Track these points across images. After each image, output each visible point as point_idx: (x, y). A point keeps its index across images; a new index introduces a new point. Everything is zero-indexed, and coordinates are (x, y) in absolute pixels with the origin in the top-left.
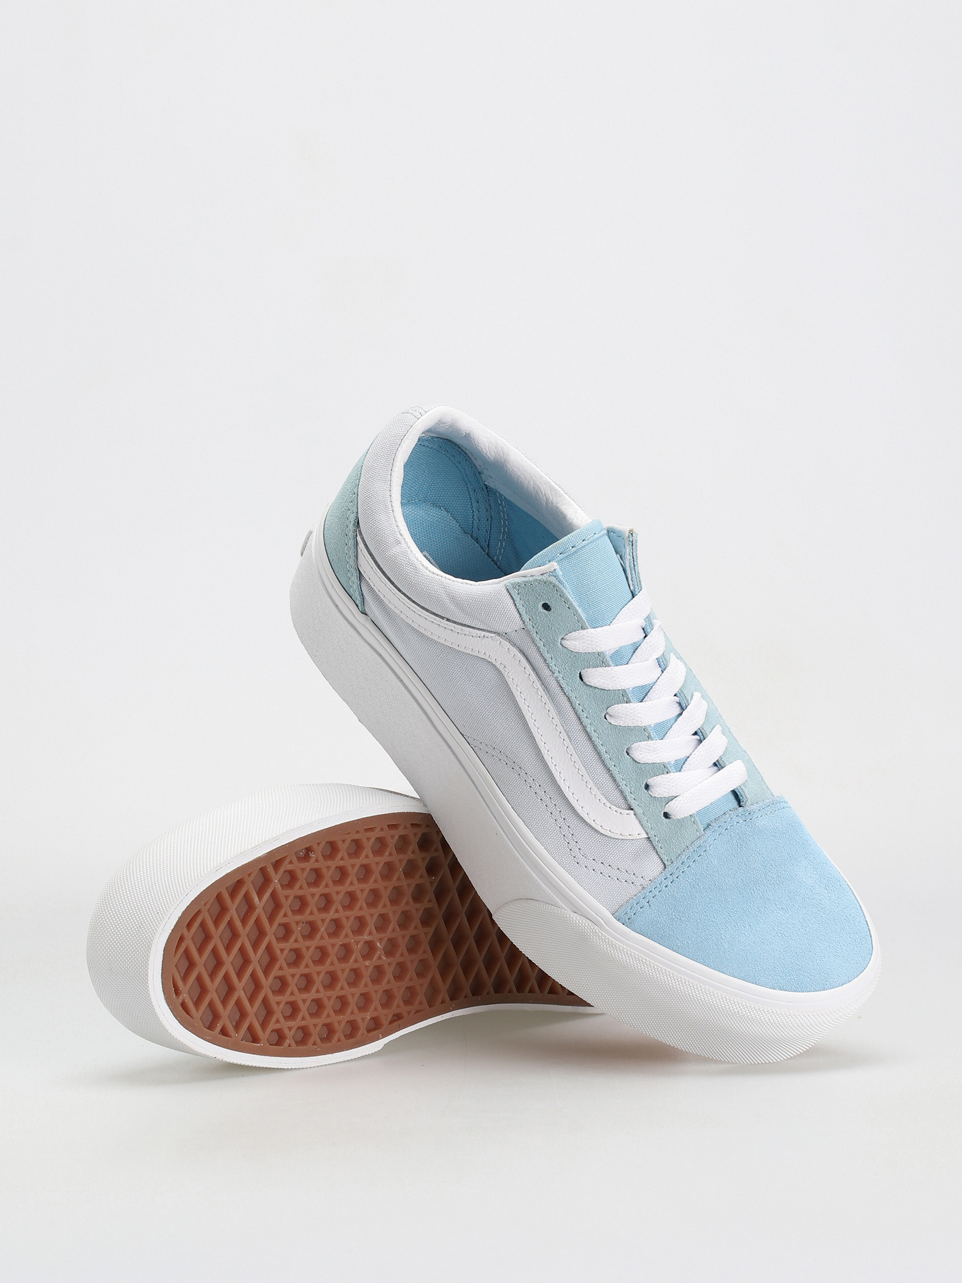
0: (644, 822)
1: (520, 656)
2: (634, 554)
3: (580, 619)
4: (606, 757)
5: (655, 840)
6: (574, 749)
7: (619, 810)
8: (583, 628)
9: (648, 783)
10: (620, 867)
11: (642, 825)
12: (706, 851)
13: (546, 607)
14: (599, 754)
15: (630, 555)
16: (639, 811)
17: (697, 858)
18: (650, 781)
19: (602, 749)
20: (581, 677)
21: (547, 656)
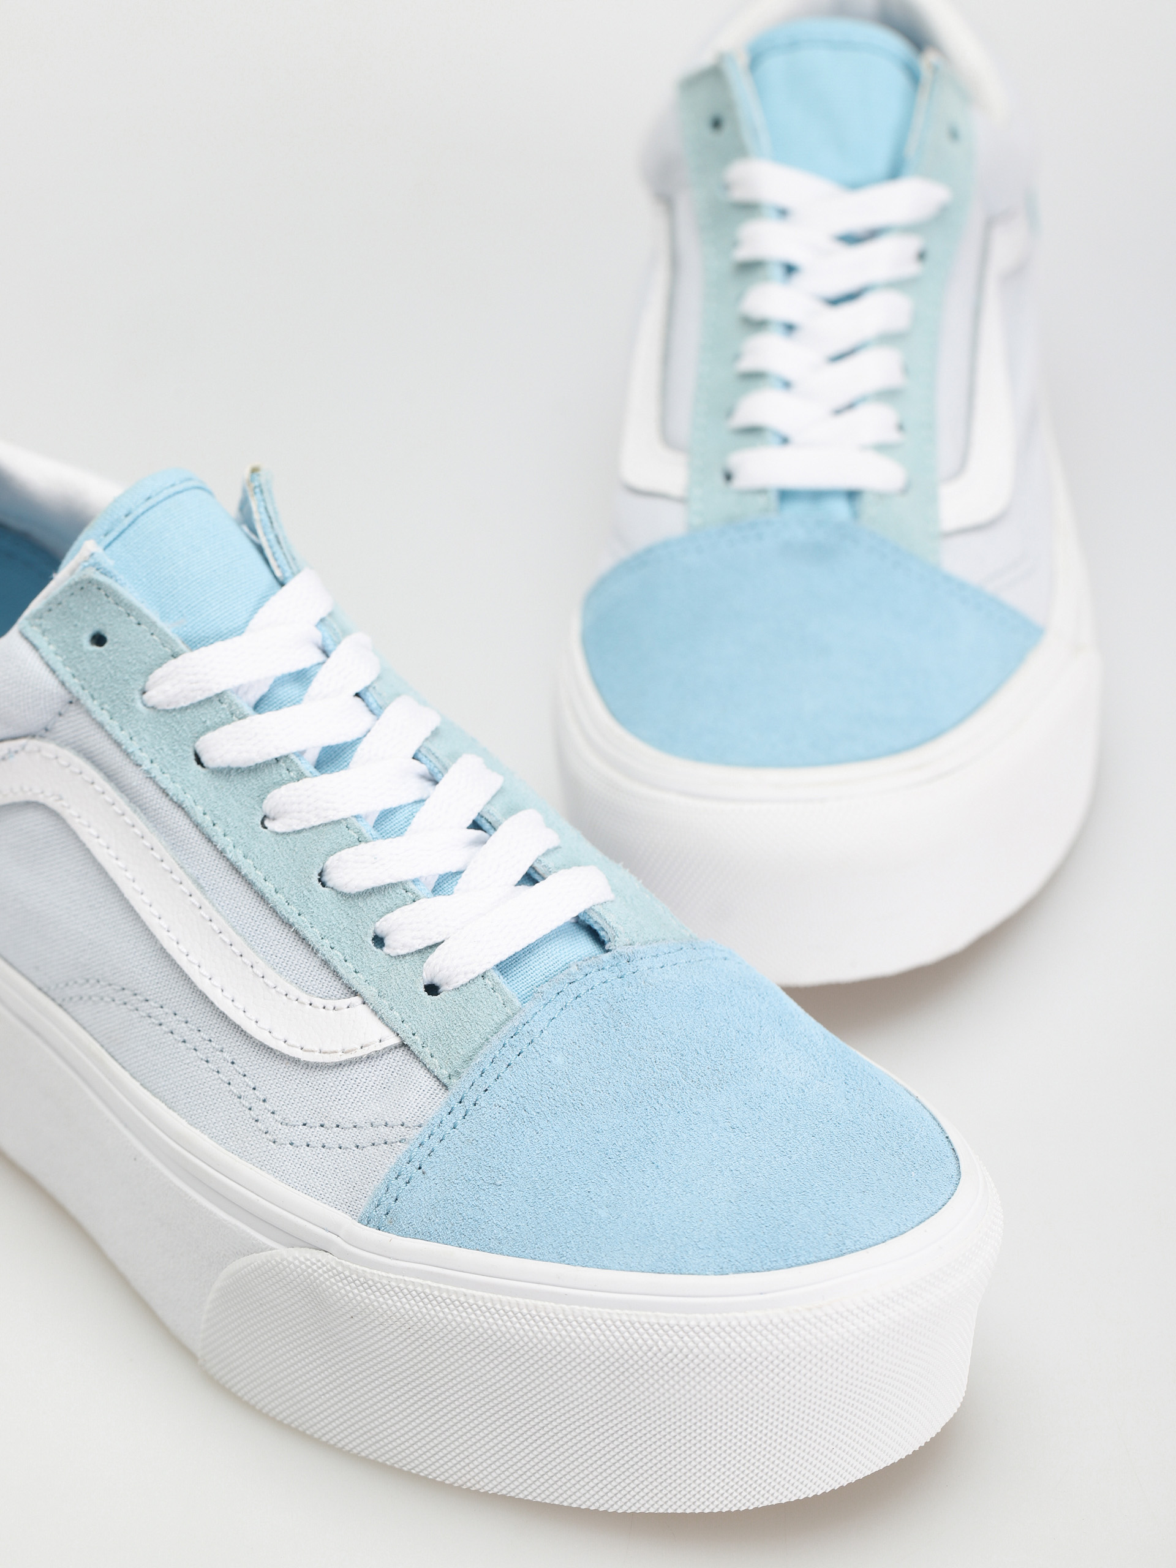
0: (385, 1011)
1: (79, 762)
2: (270, 508)
3: (165, 641)
4: (278, 899)
5: (416, 1045)
6: (213, 905)
7: (330, 1004)
8: (174, 656)
9: (379, 932)
10: (357, 1120)
11: (381, 1019)
12: (532, 1041)
13: (99, 640)
14: (262, 897)
15: (260, 513)
16: (369, 991)
17: (512, 1057)
18: (382, 926)
19: (268, 888)
20: (199, 761)
21: (122, 736)
